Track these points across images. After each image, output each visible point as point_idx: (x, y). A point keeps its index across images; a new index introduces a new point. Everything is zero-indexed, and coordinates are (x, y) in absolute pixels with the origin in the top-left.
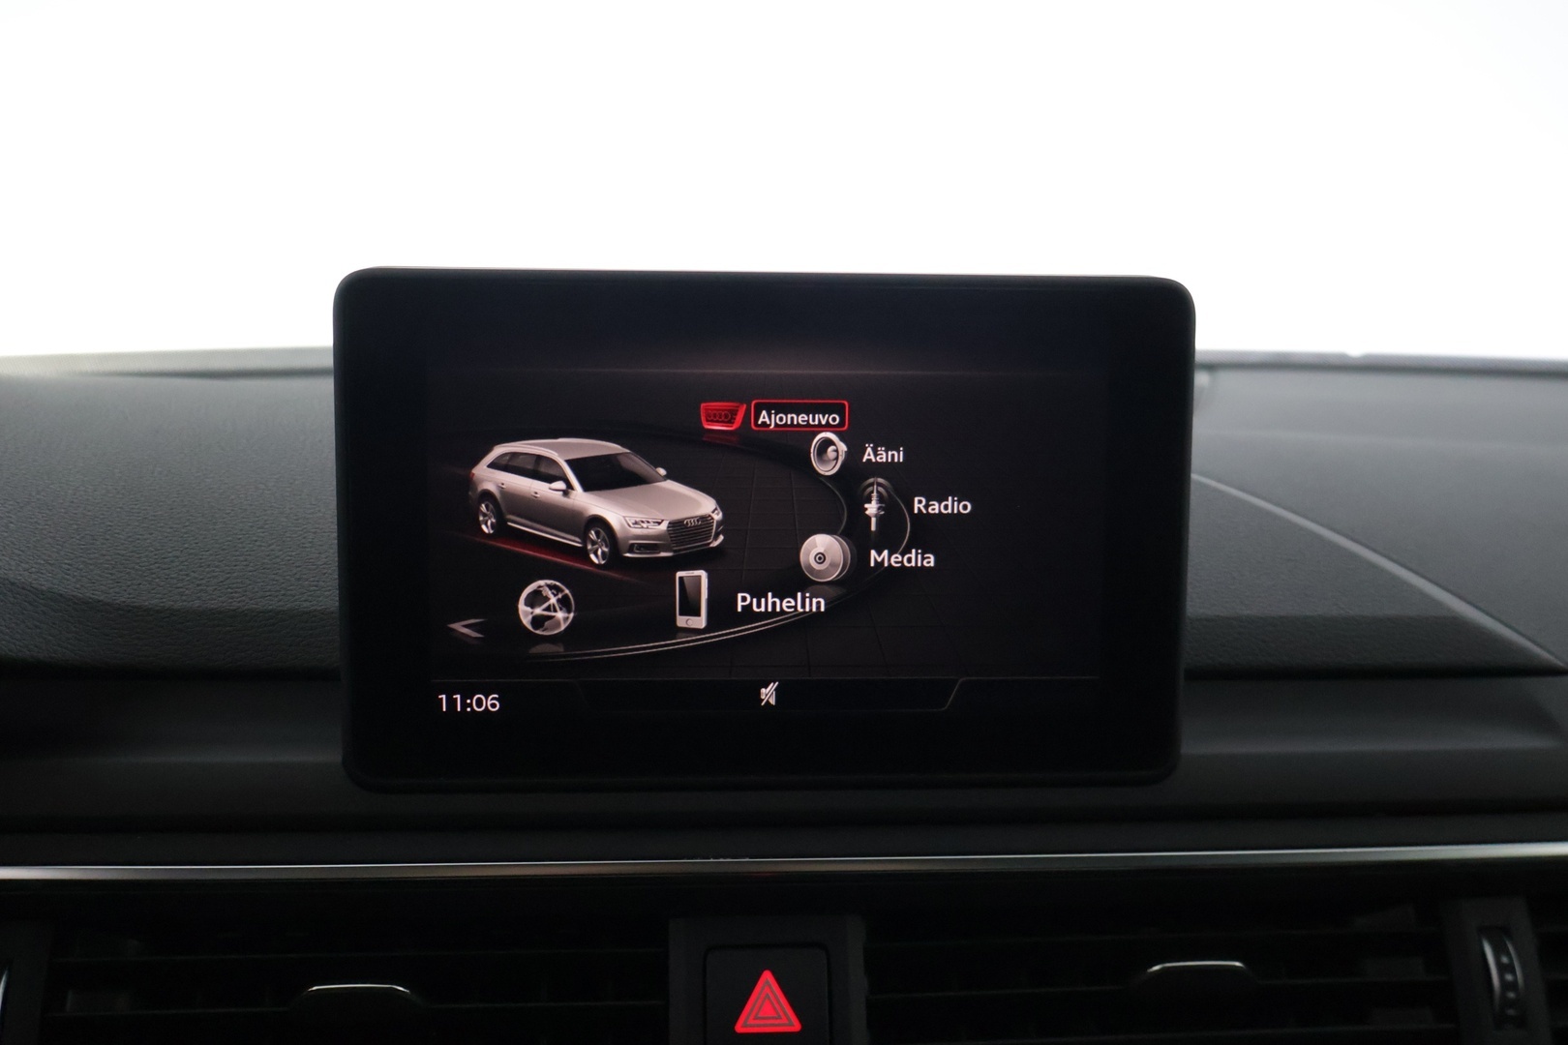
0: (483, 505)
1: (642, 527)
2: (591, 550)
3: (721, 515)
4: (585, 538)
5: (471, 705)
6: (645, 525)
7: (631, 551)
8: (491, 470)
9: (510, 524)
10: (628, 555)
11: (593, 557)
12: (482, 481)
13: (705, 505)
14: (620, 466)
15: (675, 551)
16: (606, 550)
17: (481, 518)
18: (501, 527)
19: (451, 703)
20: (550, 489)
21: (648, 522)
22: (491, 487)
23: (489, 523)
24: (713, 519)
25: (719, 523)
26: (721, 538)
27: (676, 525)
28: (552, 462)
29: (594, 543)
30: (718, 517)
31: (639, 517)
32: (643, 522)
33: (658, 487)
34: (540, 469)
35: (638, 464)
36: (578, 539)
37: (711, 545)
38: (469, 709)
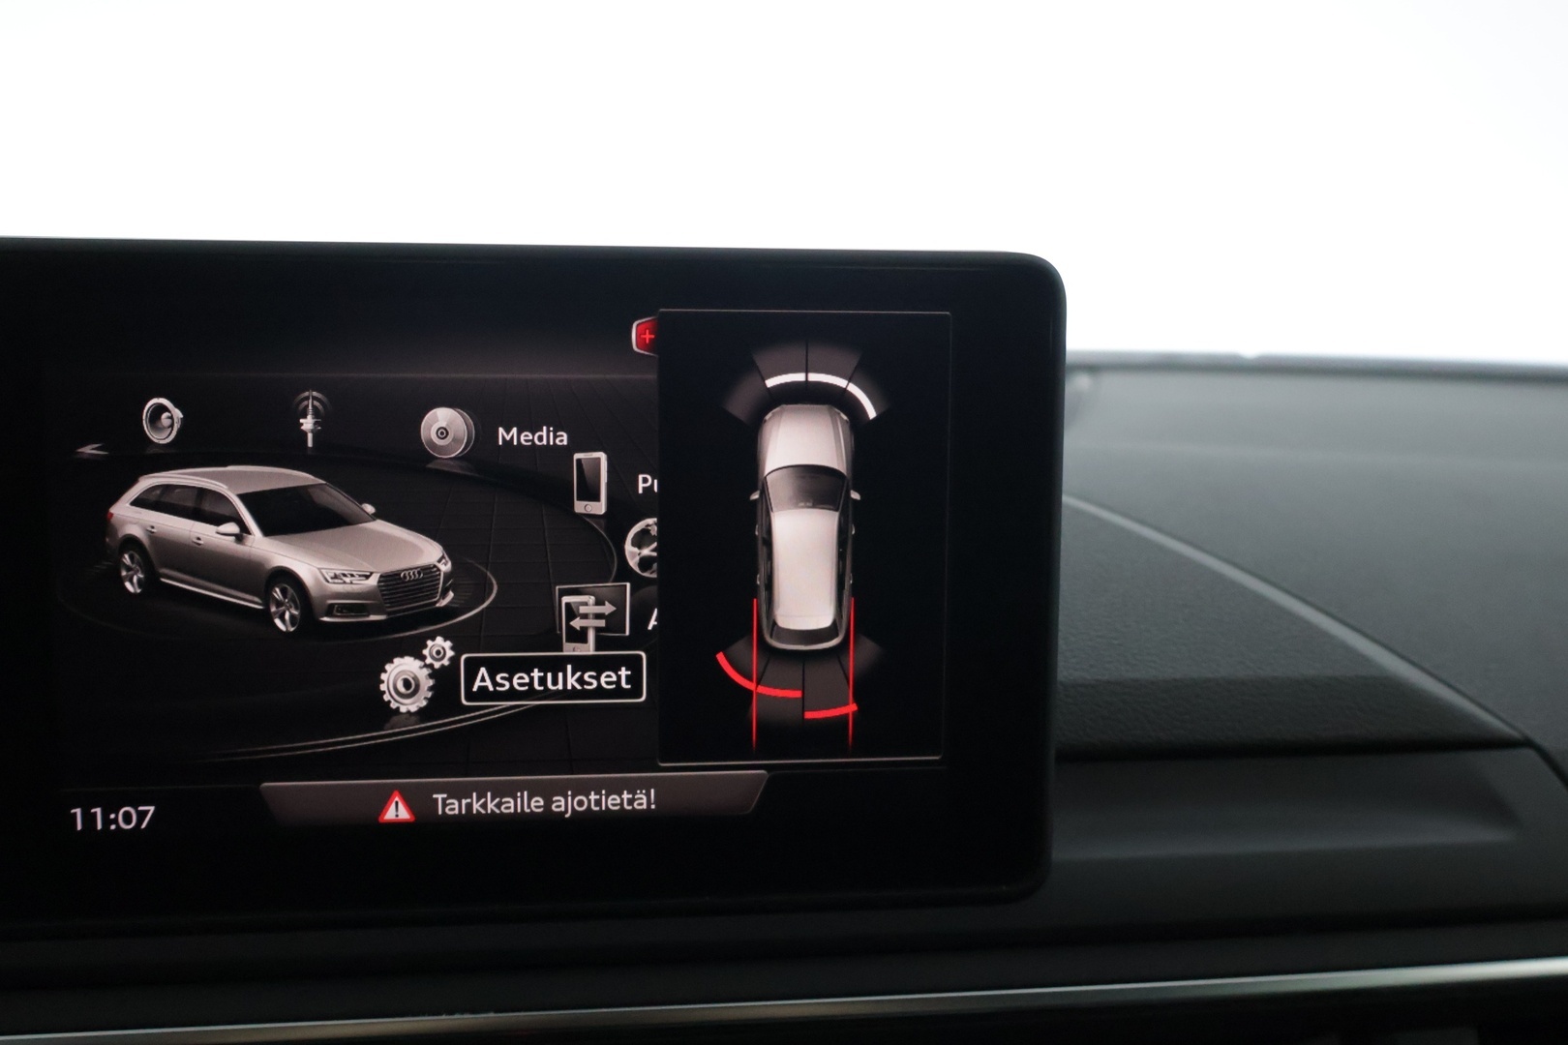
0: (126, 556)
1: (345, 582)
2: (275, 613)
3: (449, 564)
4: (267, 598)
5: (115, 821)
6: (348, 580)
7: (329, 614)
8: (134, 508)
9: (163, 580)
10: (326, 619)
11: (278, 622)
12: (124, 523)
13: (429, 553)
14: (313, 502)
15: (389, 614)
16: (296, 613)
17: (124, 573)
18: (151, 583)
19: (89, 819)
20: (218, 533)
21: (352, 575)
22: (136, 531)
23: (135, 579)
24: (439, 570)
25: (448, 576)
26: (451, 595)
27: (390, 580)
28: (221, 498)
29: (279, 604)
30: (445, 567)
31: (339, 569)
32: (345, 575)
33: (366, 529)
34: (203, 507)
35: (337, 499)
36: (256, 599)
37: (437, 605)
38: (113, 827)
